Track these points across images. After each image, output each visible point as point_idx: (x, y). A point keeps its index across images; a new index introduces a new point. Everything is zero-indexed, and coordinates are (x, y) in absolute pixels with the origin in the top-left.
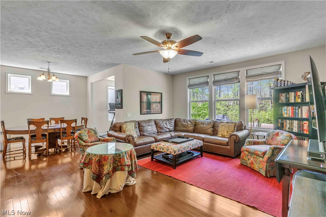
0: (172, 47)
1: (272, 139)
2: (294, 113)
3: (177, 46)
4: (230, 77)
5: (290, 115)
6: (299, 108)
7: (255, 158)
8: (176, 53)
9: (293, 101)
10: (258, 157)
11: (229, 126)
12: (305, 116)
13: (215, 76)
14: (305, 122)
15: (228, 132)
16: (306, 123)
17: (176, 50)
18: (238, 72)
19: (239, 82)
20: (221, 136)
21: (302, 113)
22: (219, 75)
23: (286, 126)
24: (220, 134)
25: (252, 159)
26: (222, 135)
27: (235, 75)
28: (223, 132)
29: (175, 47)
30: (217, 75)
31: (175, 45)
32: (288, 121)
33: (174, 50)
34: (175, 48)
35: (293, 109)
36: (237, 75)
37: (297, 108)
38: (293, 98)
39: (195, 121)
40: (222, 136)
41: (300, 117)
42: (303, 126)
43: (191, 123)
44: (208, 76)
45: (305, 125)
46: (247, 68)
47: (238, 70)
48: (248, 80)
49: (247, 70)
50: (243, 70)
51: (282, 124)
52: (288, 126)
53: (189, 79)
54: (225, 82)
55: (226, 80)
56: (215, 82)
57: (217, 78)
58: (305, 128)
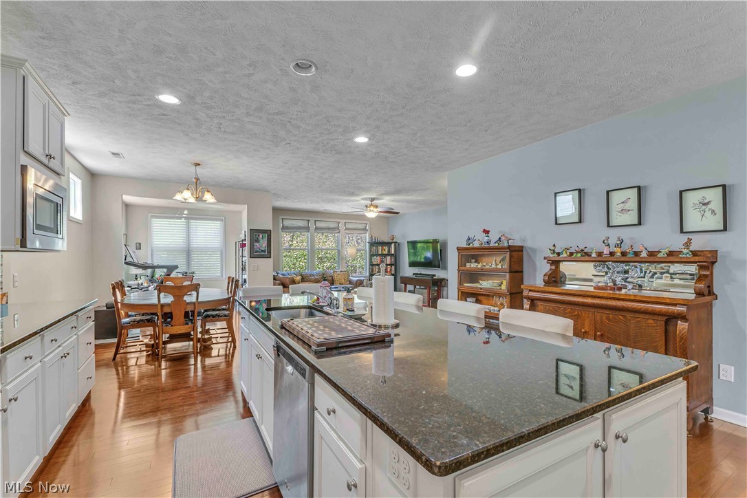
2: (382, 261)
4: (332, 227)
5: (379, 262)
6: (385, 257)
9: (380, 253)
11: (344, 274)
12: (388, 263)
13: (317, 222)
15: (345, 280)
18: (338, 223)
19: (339, 232)
21: (386, 261)
22: (321, 222)
23: (375, 270)
24: (337, 282)
27: (336, 225)
28: (340, 281)
30: (319, 222)
32: (377, 267)
35: (381, 258)
37: (383, 257)
38: (380, 251)
44: (309, 221)
45: (388, 268)
46: (346, 221)
47: (338, 220)
48: (347, 231)
49: (345, 223)
50: (343, 221)
51: (372, 270)
52: (377, 270)
53: (283, 219)
54: (327, 231)
55: (329, 229)
56: (317, 228)
57: (319, 225)
58: (389, 270)
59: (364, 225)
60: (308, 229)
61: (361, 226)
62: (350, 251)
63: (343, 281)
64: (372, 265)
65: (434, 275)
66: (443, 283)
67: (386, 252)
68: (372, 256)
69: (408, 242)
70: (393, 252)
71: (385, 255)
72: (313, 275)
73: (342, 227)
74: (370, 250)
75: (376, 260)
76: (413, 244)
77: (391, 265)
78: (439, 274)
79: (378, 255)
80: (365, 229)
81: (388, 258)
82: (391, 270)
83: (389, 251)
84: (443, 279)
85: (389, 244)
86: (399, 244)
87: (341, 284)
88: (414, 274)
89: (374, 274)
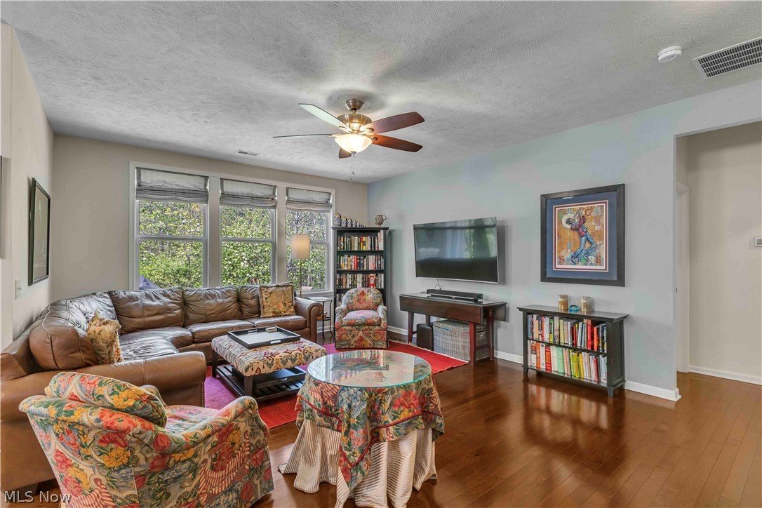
0: (361, 129)
1: (358, 302)
2: (358, 264)
3: (373, 130)
4: (259, 194)
5: (353, 267)
6: (365, 257)
7: (366, 330)
8: (370, 142)
9: (356, 249)
10: (371, 327)
11: (283, 291)
12: (371, 268)
13: (225, 181)
14: (371, 275)
15: (285, 304)
16: (373, 277)
17: (369, 137)
18: (272, 188)
19: (274, 207)
20: (271, 315)
21: (368, 264)
22: (234, 182)
23: (346, 282)
24: (268, 311)
25: (361, 333)
26: (274, 312)
27: (268, 192)
28: (275, 307)
29: (368, 130)
30: (229, 182)
31: (369, 126)
32: (349, 276)
33: (365, 135)
34: (367, 132)
35: (357, 259)
36: (271, 193)
37: (362, 258)
38: (356, 245)
39: (181, 293)
40: (274, 315)
41: (365, 269)
42: (369, 280)
43: (171, 299)
44: (206, 178)
45: (371, 278)
46: (289, 185)
47: (273, 183)
48: (289, 206)
49: (287, 189)
50: (281, 186)
51: (340, 280)
52: (349, 282)
53: (139, 169)
54: (248, 202)
55: (252, 198)
56: (225, 196)
57: (230, 188)
58: (372, 282)
59: (326, 196)
60: (203, 195)
61: (320, 198)
62: (296, 244)
63: (282, 308)
64: (339, 271)
65: (480, 296)
66: (500, 313)
67: (367, 247)
68: (339, 254)
69: (416, 228)
70: (381, 247)
71: (365, 254)
72: (213, 296)
73: (280, 197)
74: (337, 244)
75: (349, 262)
76: (427, 233)
77: (377, 272)
78: (491, 293)
79: (351, 253)
80: (326, 204)
81: (372, 258)
82: (376, 280)
83: (373, 244)
84: (503, 305)
85: (372, 232)
86: (390, 233)
87: (277, 315)
88: (429, 291)
89: (345, 291)
